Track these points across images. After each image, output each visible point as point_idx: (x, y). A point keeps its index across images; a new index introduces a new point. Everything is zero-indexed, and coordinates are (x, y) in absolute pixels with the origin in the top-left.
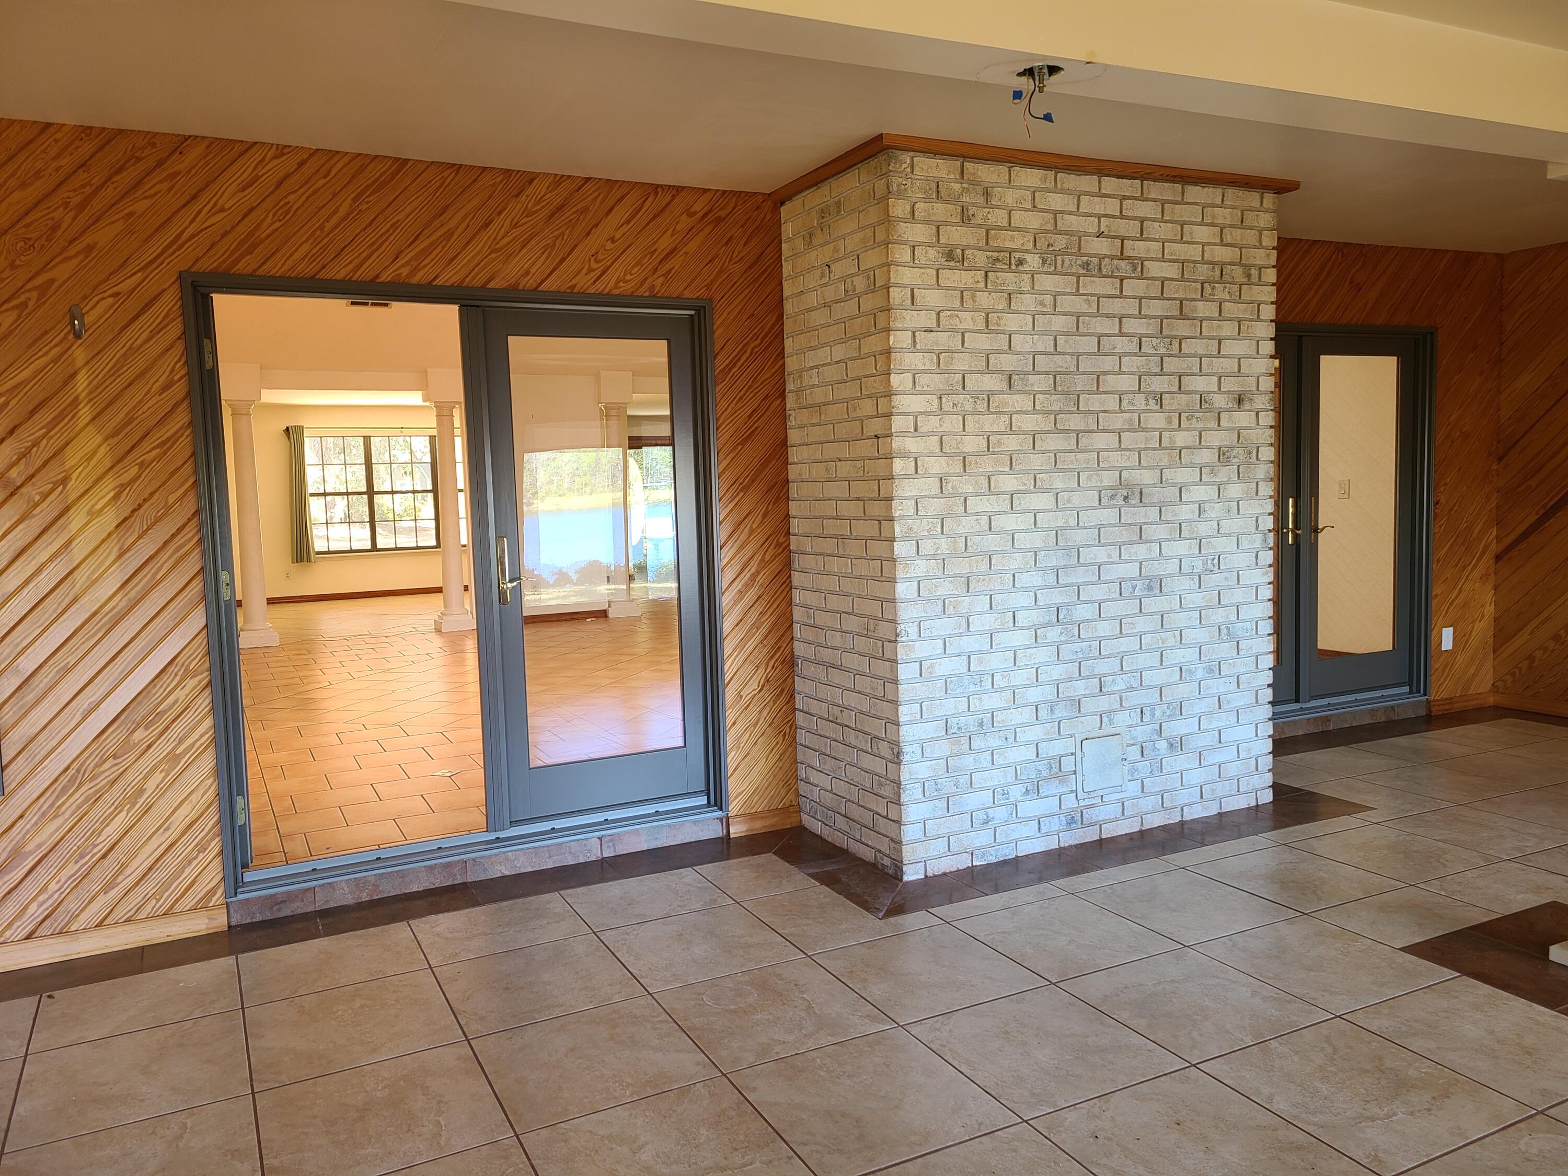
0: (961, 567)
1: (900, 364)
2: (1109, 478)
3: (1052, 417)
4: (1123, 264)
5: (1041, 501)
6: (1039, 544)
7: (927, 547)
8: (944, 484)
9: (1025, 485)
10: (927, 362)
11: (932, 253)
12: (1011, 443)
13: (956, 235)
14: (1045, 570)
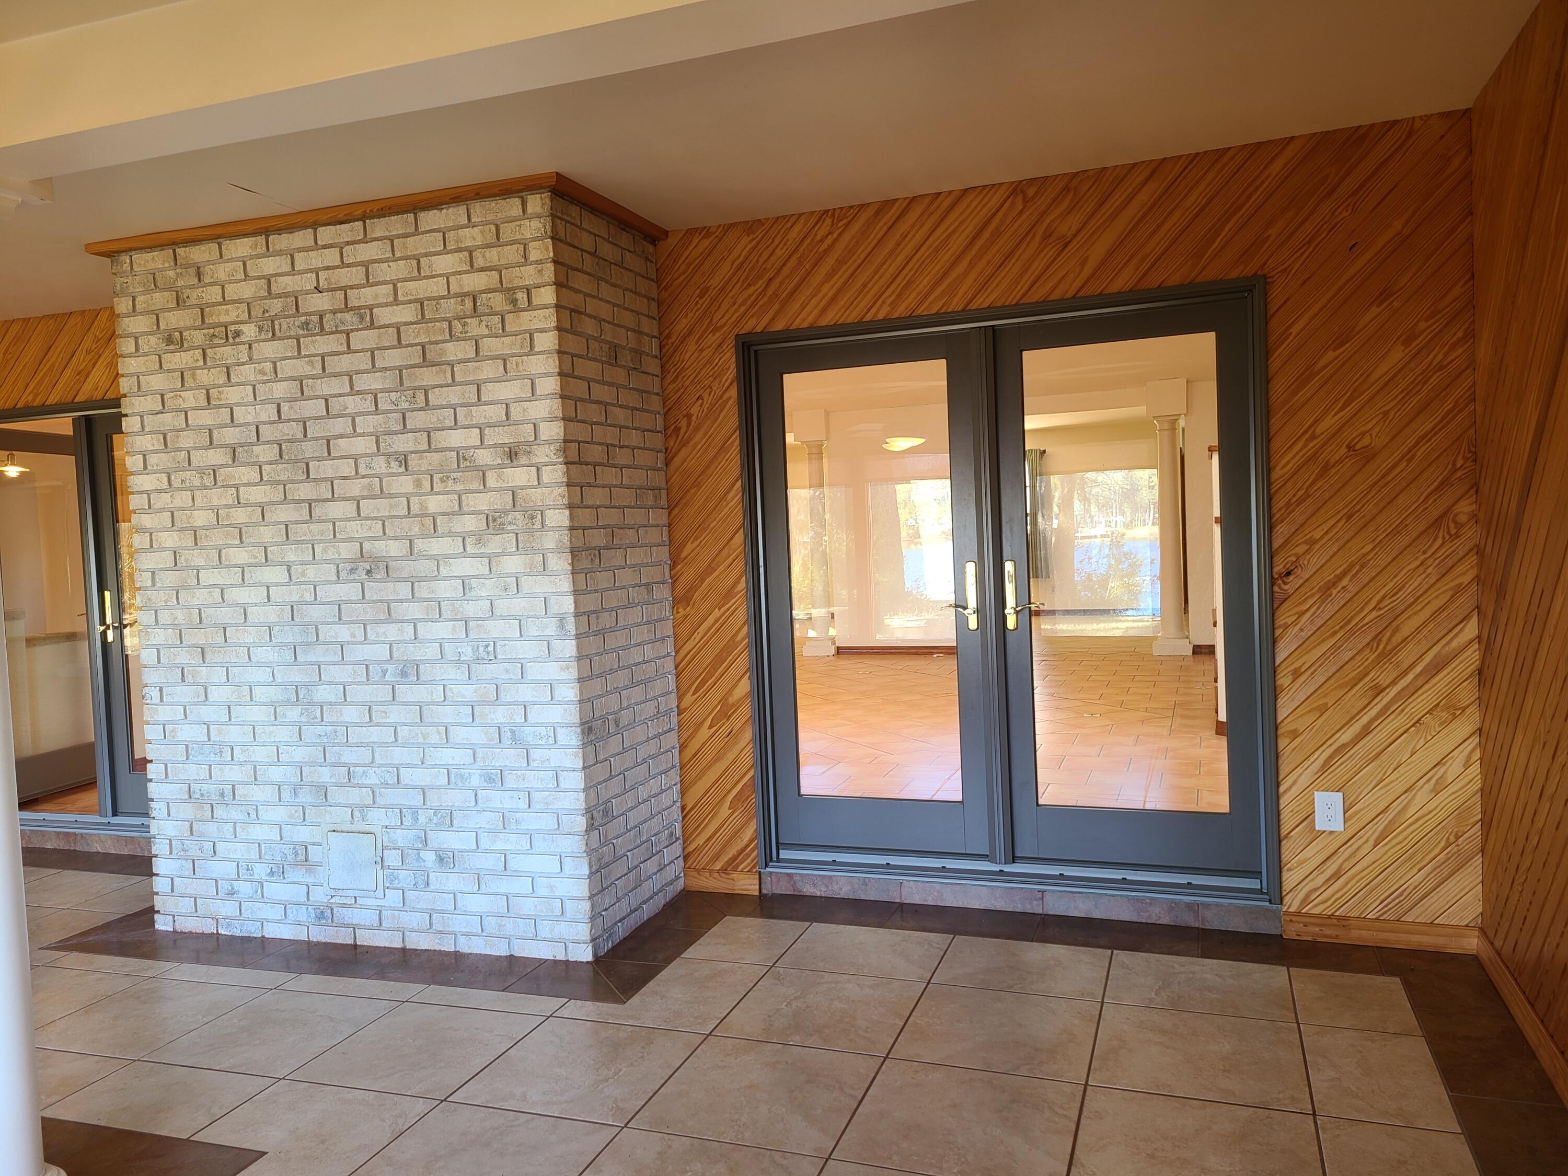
0: (198, 637)
1: (132, 447)
2: (348, 551)
3: (281, 487)
4: (347, 316)
5: (275, 574)
6: (273, 618)
7: (165, 617)
8: (178, 557)
9: (256, 557)
10: (155, 443)
11: (153, 340)
12: (240, 516)
13: (174, 320)
14: (281, 645)
